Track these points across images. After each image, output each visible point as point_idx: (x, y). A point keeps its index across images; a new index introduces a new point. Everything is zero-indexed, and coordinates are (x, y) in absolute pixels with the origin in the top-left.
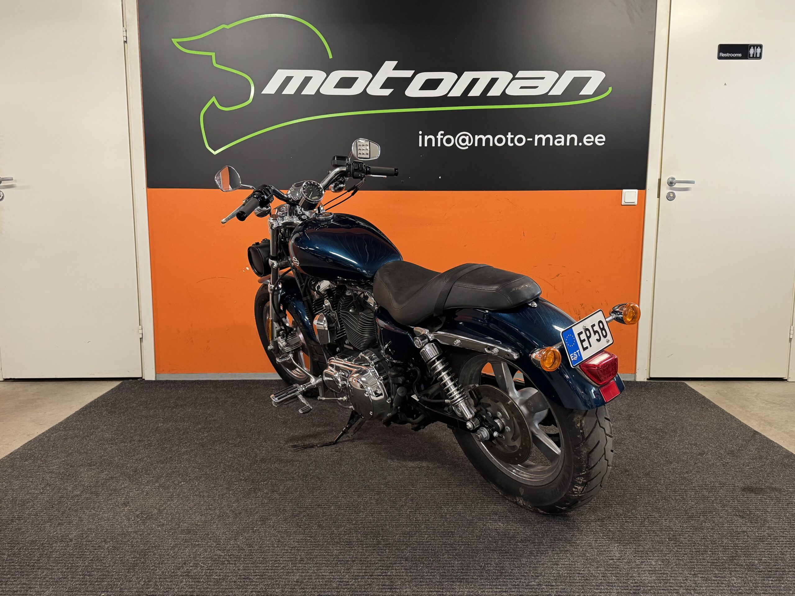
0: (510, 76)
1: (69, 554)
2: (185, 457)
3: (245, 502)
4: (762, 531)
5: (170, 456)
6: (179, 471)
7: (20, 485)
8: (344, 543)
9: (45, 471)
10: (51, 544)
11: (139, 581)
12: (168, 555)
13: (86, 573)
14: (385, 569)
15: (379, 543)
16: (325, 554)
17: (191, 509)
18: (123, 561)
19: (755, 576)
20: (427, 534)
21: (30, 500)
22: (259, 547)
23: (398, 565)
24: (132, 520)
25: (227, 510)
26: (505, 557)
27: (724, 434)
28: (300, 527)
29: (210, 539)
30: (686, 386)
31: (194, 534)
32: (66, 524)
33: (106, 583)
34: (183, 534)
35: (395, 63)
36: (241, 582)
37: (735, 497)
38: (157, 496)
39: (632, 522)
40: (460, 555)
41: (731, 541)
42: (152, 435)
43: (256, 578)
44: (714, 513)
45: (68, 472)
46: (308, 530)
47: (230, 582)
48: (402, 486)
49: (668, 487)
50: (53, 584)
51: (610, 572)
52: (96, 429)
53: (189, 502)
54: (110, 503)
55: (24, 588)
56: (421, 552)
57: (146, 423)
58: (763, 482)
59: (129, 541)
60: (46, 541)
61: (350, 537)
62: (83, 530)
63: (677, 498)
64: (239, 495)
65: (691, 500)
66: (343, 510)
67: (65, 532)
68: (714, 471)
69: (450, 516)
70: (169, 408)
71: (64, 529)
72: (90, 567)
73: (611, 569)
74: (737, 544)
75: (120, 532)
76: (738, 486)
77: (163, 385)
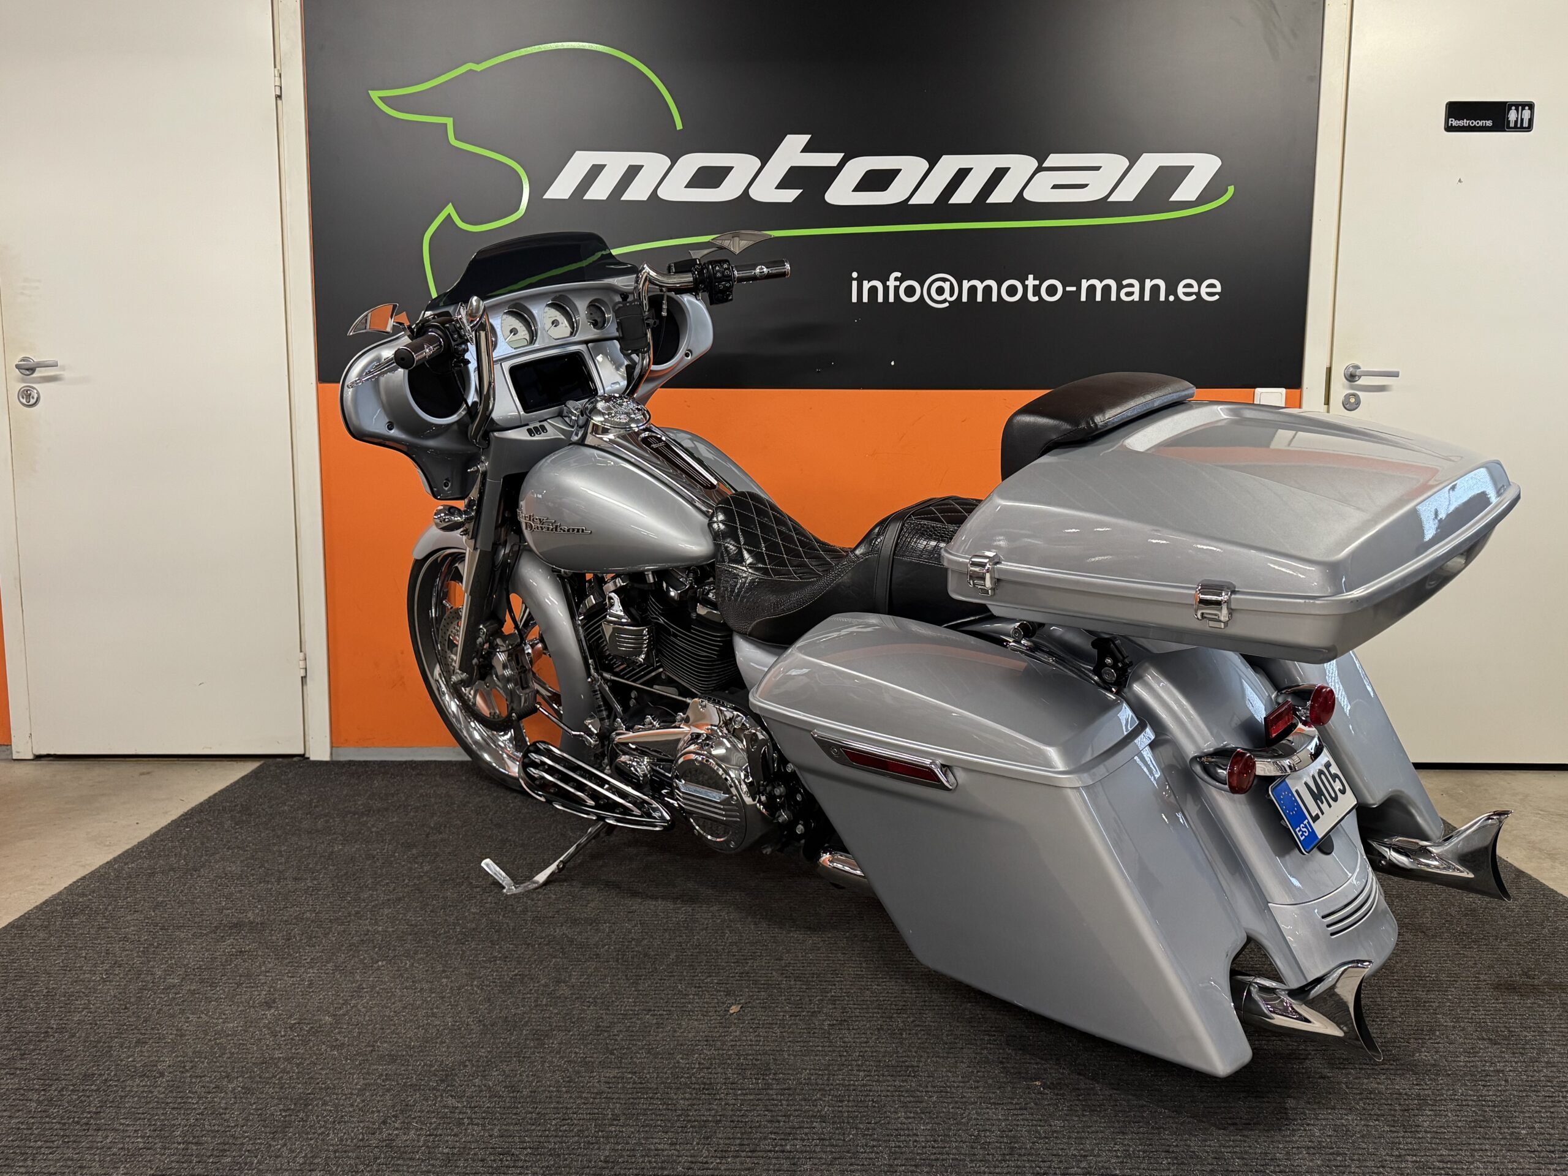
0: (1032, 163)
1: (157, 1102)
2: (386, 911)
3: (504, 1001)
4: (1535, 1071)
5: (356, 909)
6: (373, 940)
7: (61, 964)
8: (698, 1084)
9: (112, 937)
10: (123, 1081)
11: (296, 1157)
12: (352, 1105)
13: (191, 1139)
14: (781, 1139)
15: (768, 1086)
16: (661, 1106)
17: (396, 1016)
18: (263, 1117)
19: (1522, 1160)
20: (864, 1071)
21: (81, 994)
22: (531, 1092)
23: (806, 1130)
24: (282, 1036)
25: (469, 1017)
26: (1020, 1117)
28: (612, 1054)
29: (436, 1075)
31: (403, 1065)
32: (151, 1041)
33: (229, 1159)
34: (382, 1065)
35: (806, 138)
36: (494, 1160)
37: (1480, 1001)
38: (331, 988)
40: (929, 1113)
41: (1472, 1090)
42: (321, 869)
43: (525, 1152)
44: (1438, 1033)
45: (157, 940)
46: (627, 1058)
47: (474, 1161)
48: (813, 974)
50: (126, 1161)
51: (1229, 1150)
52: (211, 856)
53: (393, 1000)
54: (237, 1002)
55: (70, 1167)
56: (852, 1106)
57: (308, 845)
58: (1537, 973)
59: (275, 1077)
60: (112, 1074)
61: (711, 1073)
62: (185, 1055)
64: (492, 989)
66: (696, 1020)
67: (149, 1057)
69: (910, 1034)
70: (354, 815)
71: (148, 1051)
72: (198, 1128)
73: (1231, 1143)
74: (1485, 1096)
75: (257, 1058)
76: (1485, 981)
77: (344, 771)
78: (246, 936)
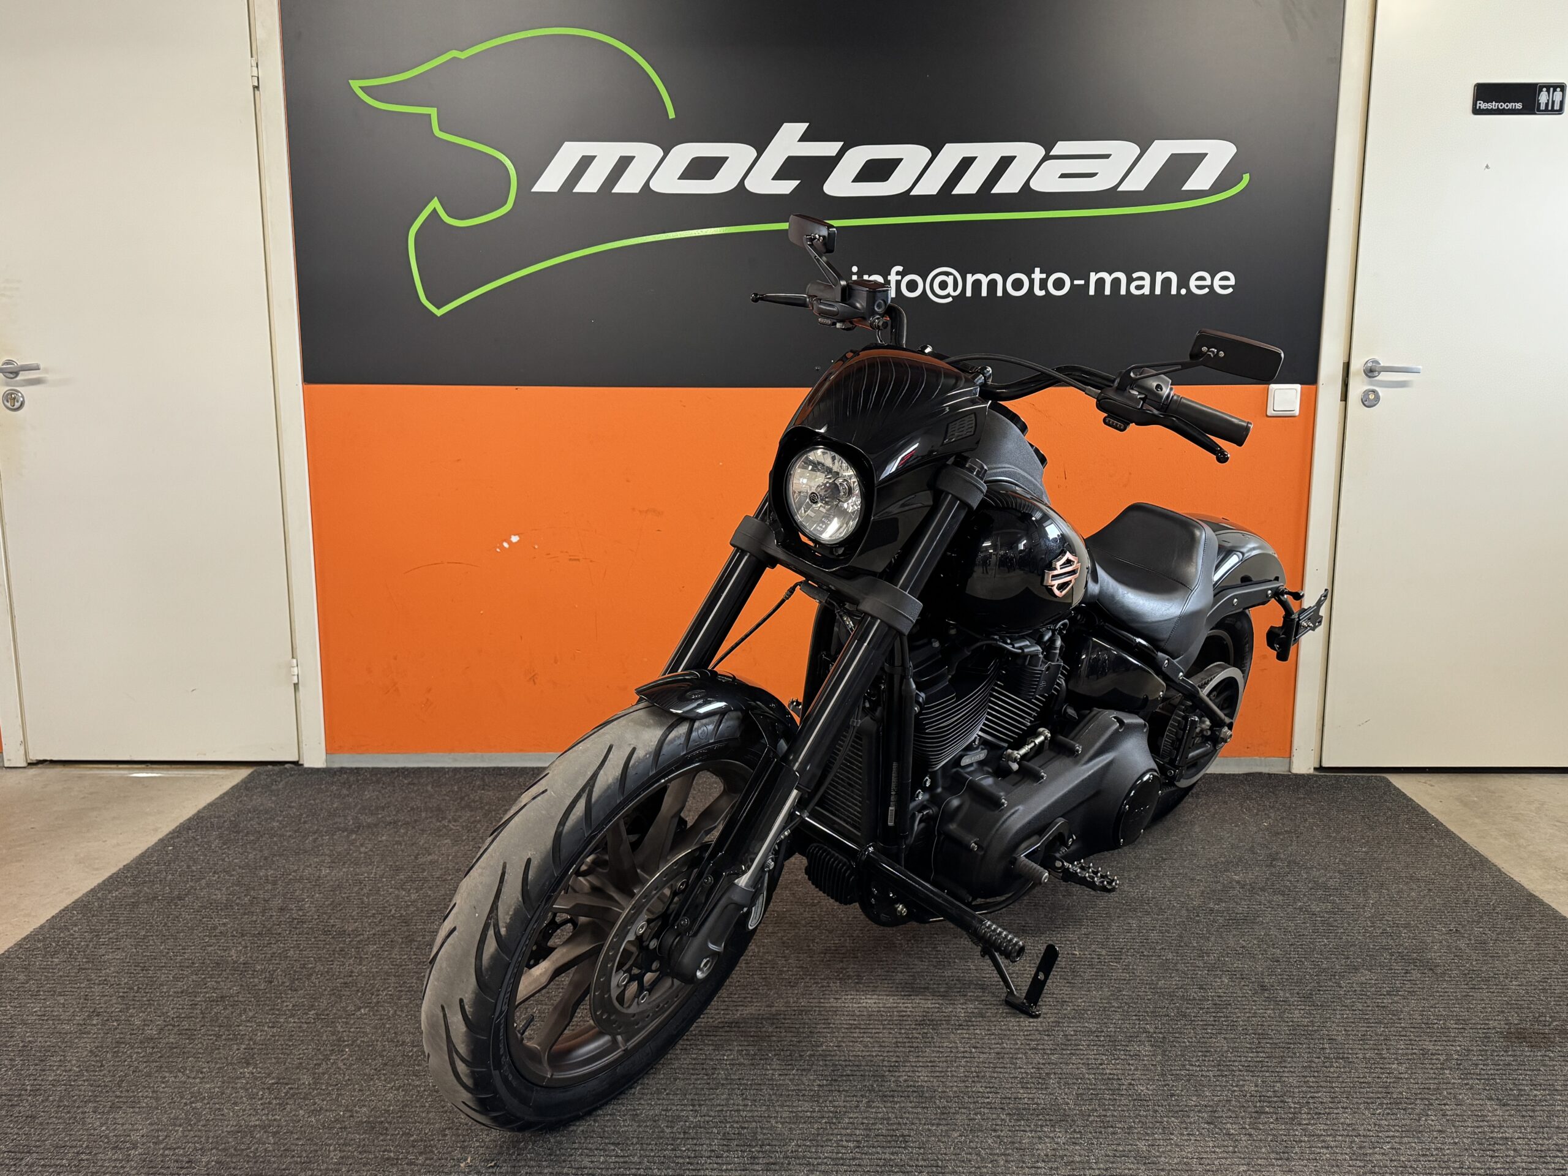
2: (372, 948)
4: (1545, 1138)
5: (341, 945)
6: (356, 983)
7: (39, 1013)
9: (91, 980)
10: (96, 1154)
21: (57, 1049)
24: (261, 1099)
27: (1466, 902)
30: (1389, 786)
31: (381, 1134)
32: (125, 1106)
34: (359, 1134)
35: (803, 127)
37: (1489, 1053)
38: (312, 1040)
39: (1275, 1113)
41: (1479, 1162)
44: (1445, 1093)
45: (137, 983)
48: (804, 1023)
49: (1350, 1029)
52: (197, 882)
54: (215, 1058)
57: (296, 868)
58: (1548, 1019)
59: (250, 1148)
60: (84, 1146)
61: (696, 1145)
62: (160, 1122)
63: (1367, 1056)
65: (1397, 1059)
67: (123, 1124)
68: (1446, 990)
69: (901, 1096)
70: (343, 832)
74: (1493, 1168)
75: (232, 1126)
76: (1494, 1028)
77: (335, 780)
78: (228, 978)
